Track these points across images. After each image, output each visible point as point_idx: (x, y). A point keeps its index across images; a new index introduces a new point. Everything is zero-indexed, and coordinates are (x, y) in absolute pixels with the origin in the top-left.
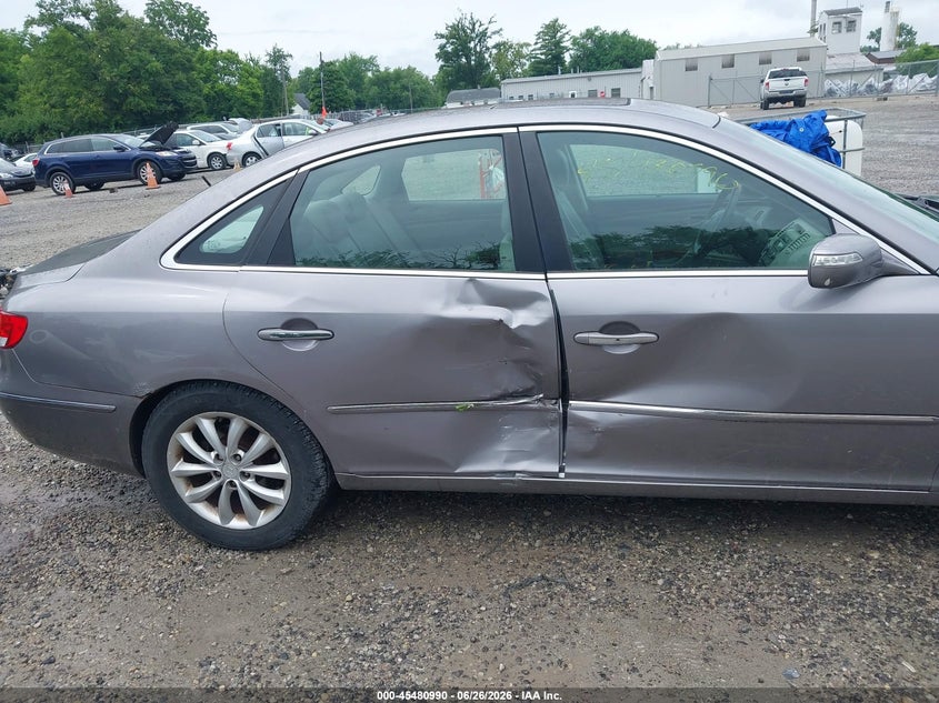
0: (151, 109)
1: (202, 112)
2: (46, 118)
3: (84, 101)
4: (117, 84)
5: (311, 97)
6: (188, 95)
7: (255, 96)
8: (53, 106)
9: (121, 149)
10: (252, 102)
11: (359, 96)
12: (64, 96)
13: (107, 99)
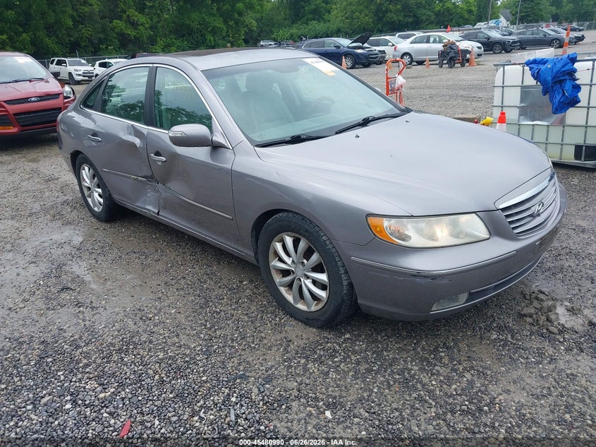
0: (400, 21)
1: (432, 23)
2: (341, 25)
3: (363, 15)
4: (383, 5)
5: (513, 12)
6: (424, 11)
7: (470, 12)
8: (347, 18)
9: (338, 47)
10: (466, 16)
11: (558, 11)
12: (353, 12)
13: (376, 14)
